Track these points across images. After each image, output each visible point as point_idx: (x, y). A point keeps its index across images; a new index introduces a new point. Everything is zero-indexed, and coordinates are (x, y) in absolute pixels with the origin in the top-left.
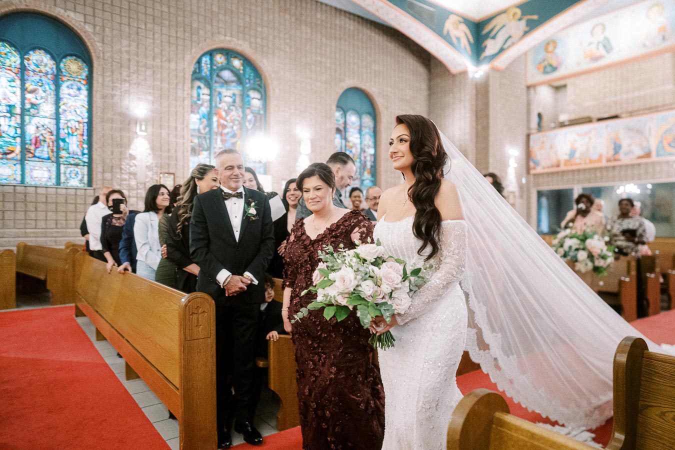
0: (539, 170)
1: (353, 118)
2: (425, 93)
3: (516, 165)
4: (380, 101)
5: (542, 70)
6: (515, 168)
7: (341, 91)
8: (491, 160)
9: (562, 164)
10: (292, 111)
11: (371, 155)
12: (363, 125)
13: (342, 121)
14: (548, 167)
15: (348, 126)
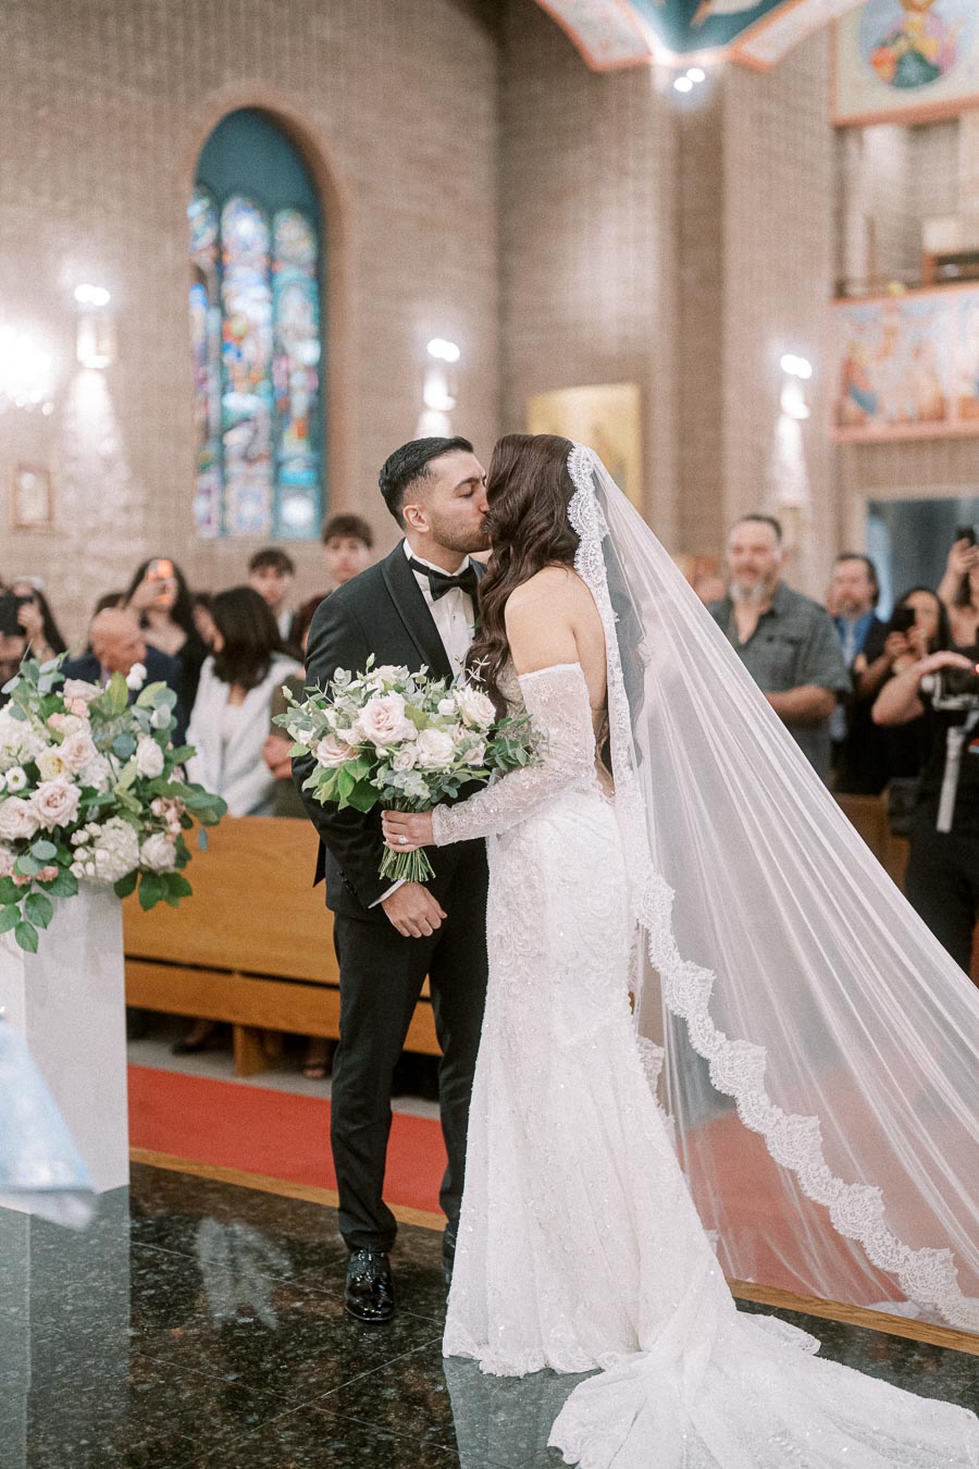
0: (876, 429)
1: (244, 226)
2: (485, 132)
3: (802, 412)
4: (340, 163)
5: (887, 70)
6: (800, 421)
7: (210, 123)
8: (731, 395)
9: (953, 411)
10: (45, 200)
11: (308, 369)
12: (283, 250)
13: (206, 237)
14: (909, 421)
15: (227, 259)
